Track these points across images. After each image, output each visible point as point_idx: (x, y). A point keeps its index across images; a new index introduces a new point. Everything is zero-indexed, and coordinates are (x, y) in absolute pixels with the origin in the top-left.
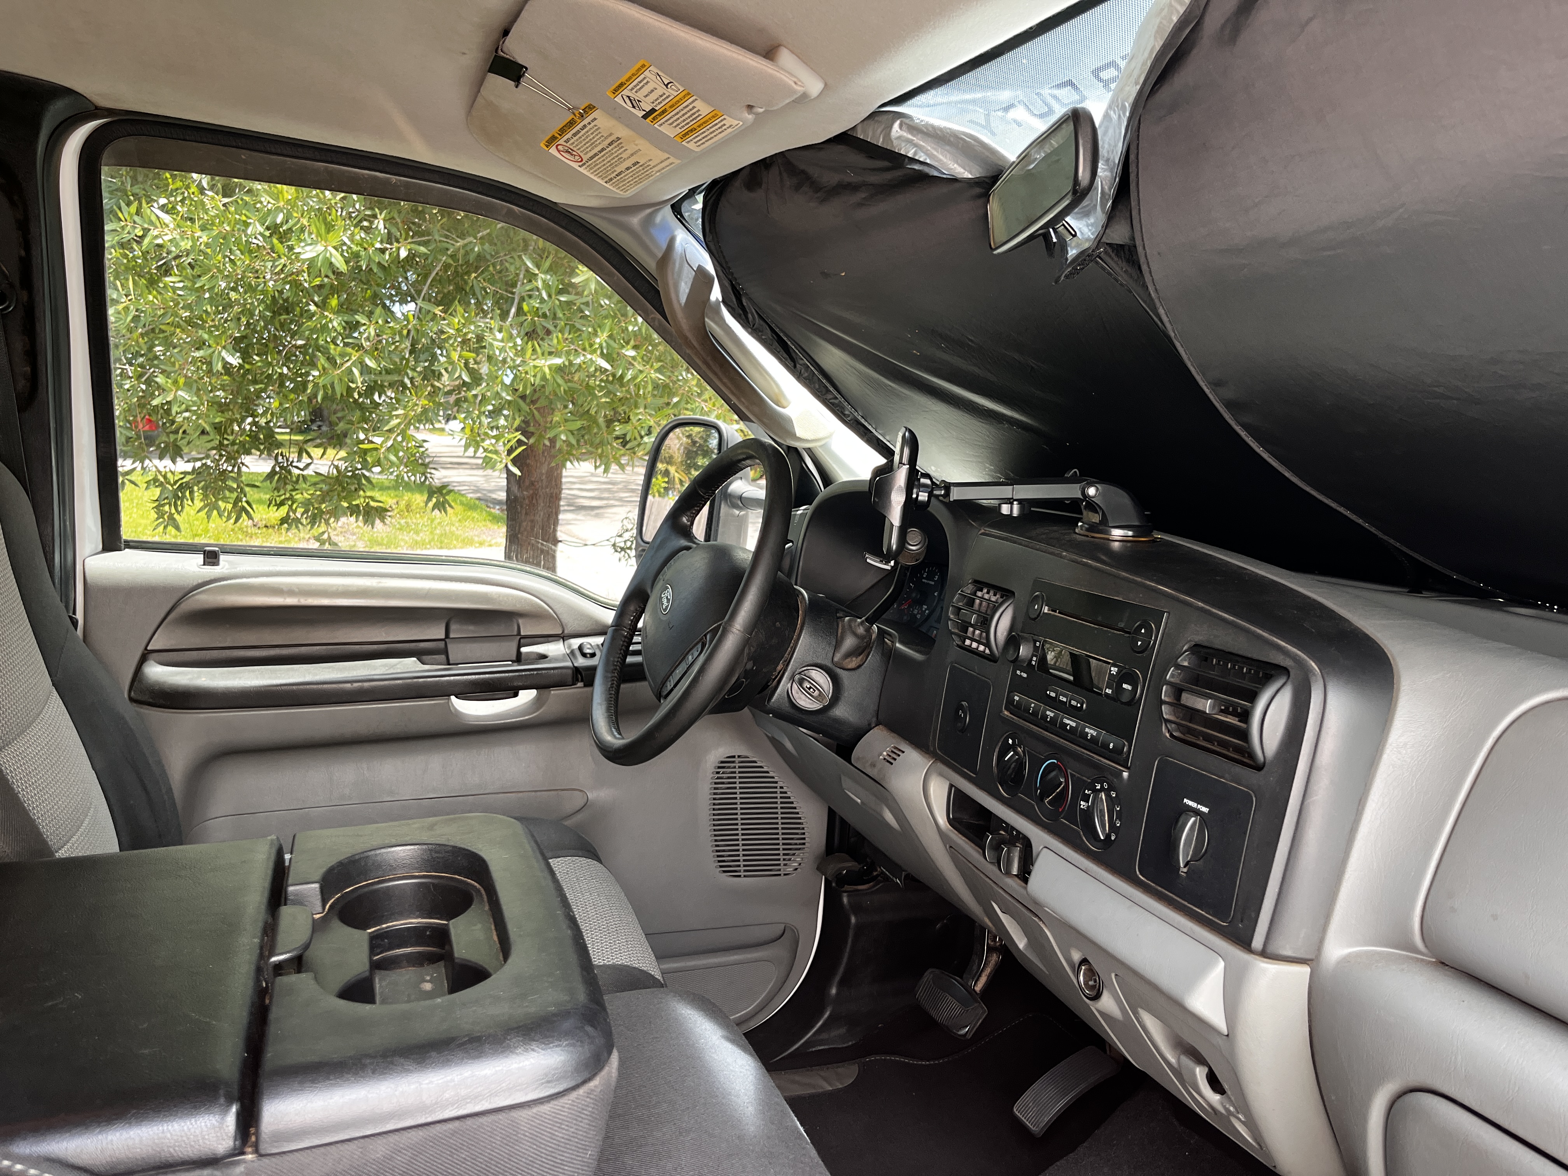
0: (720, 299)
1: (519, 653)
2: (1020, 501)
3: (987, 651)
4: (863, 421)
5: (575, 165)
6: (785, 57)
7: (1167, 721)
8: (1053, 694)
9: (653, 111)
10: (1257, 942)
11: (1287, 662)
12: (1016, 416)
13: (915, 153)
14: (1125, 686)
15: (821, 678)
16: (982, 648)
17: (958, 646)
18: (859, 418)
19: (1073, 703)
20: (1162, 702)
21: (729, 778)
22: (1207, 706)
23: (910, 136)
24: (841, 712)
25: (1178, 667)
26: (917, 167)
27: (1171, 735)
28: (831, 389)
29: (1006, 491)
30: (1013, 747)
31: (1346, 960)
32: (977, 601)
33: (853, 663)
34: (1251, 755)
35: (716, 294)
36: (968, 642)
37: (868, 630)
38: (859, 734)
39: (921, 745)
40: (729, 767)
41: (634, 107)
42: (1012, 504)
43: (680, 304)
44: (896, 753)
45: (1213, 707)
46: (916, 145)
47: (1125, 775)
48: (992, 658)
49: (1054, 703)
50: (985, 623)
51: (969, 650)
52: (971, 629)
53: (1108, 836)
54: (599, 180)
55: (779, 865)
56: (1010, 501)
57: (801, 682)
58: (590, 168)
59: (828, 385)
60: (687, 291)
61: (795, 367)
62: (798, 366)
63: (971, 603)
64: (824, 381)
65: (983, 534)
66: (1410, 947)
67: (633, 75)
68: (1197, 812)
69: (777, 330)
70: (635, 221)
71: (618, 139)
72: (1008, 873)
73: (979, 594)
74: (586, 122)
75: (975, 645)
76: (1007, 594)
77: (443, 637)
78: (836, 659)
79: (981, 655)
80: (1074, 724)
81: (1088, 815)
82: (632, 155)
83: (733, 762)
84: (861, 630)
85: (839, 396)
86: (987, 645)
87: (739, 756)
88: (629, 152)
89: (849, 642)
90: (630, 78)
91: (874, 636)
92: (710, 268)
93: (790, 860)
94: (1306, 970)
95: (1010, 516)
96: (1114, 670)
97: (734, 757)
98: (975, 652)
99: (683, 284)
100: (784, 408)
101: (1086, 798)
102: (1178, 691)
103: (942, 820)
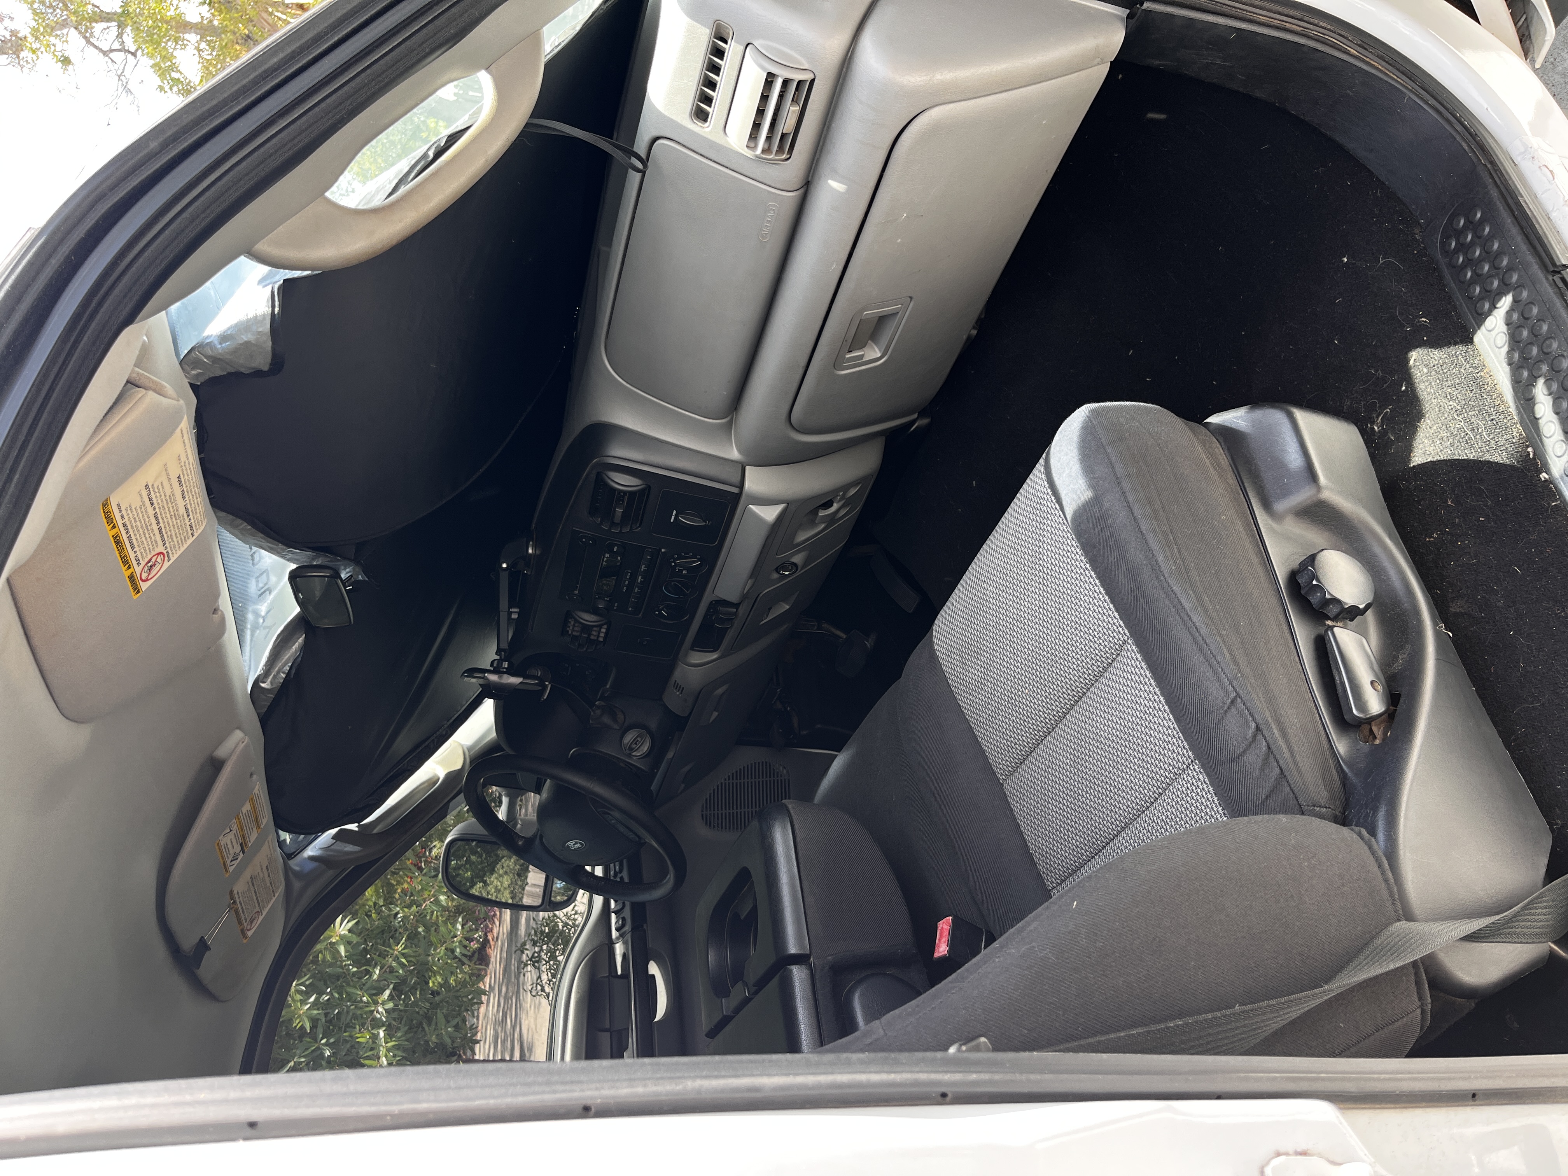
0: (357, 824)
1: (622, 976)
2: (510, 607)
3: (605, 626)
4: (451, 721)
5: (261, 918)
6: (221, 752)
7: (631, 530)
8: (625, 588)
9: (241, 844)
10: (735, 490)
11: (594, 473)
12: (453, 611)
13: (284, 673)
14: (615, 550)
15: (629, 738)
16: (603, 630)
17: (604, 645)
18: (449, 723)
19: (628, 577)
20: (621, 532)
21: (718, 819)
22: (619, 511)
23: (271, 677)
24: (653, 725)
25: (601, 523)
26: (293, 672)
27: (639, 527)
28: (427, 743)
29: (503, 616)
30: (660, 611)
31: (739, 450)
32: (575, 633)
33: (620, 717)
34: (642, 490)
35: (353, 827)
36: (601, 639)
37: (598, 707)
38: (668, 711)
39: (670, 669)
40: (710, 819)
41: (237, 859)
42: (512, 612)
43: (361, 851)
44: (677, 686)
45: (620, 508)
46: (278, 672)
47: (663, 550)
48: (609, 624)
49: (630, 587)
50: (586, 629)
51: (605, 638)
52: (592, 637)
53: (699, 560)
54: (273, 901)
55: (781, 780)
56: (510, 613)
57: (631, 749)
58: (264, 907)
59: (423, 746)
60: (351, 846)
61: (409, 770)
62: (409, 768)
63: (575, 638)
64: (421, 748)
65: (532, 630)
66: (730, 423)
67: (221, 853)
68: (676, 516)
69: (382, 782)
70: (297, 885)
71: (251, 878)
72: (735, 614)
73: (570, 632)
74: (238, 901)
75: (602, 635)
76: (568, 615)
77: (608, 1034)
78: (618, 728)
79: (608, 630)
80: (640, 577)
81: (690, 570)
82: (262, 869)
83: (706, 815)
84: (598, 712)
85: (432, 738)
86: (600, 626)
87: (702, 811)
88: (260, 871)
89: (606, 720)
90: (222, 857)
91: (603, 703)
92: (334, 831)
93: (778, 773)
94: (748, 468)
95: (519, 614)
96: (607, 555)
97: (702, 815)
98: (606, 634)
99: (346, 849)
100: (439, 779)
101: (681, 571)
102: (613, 524)
103: (715, 656)
